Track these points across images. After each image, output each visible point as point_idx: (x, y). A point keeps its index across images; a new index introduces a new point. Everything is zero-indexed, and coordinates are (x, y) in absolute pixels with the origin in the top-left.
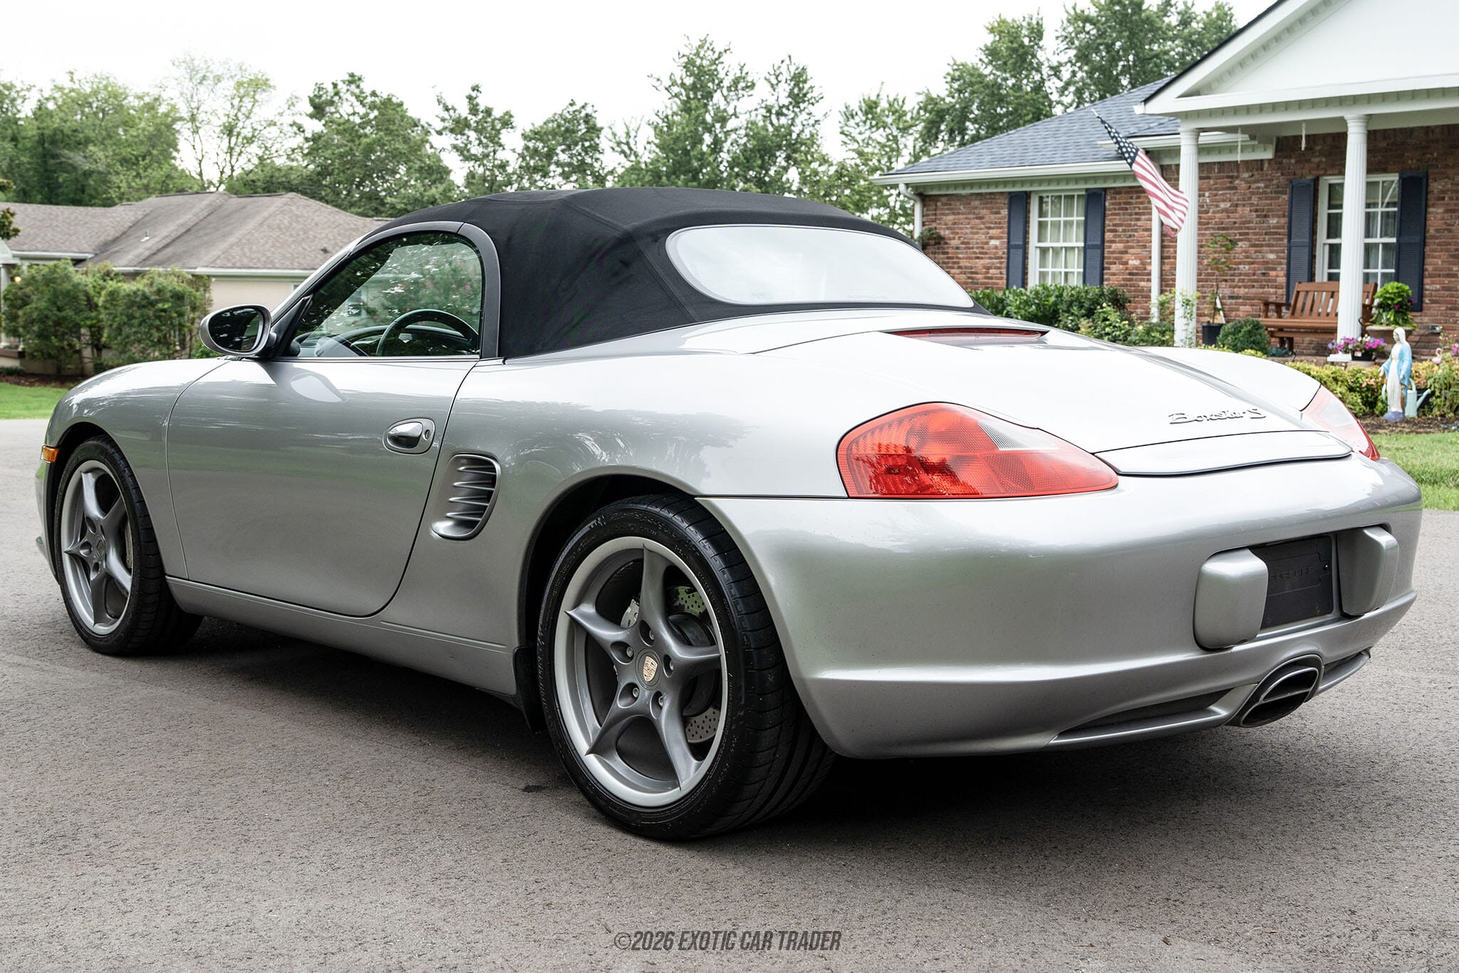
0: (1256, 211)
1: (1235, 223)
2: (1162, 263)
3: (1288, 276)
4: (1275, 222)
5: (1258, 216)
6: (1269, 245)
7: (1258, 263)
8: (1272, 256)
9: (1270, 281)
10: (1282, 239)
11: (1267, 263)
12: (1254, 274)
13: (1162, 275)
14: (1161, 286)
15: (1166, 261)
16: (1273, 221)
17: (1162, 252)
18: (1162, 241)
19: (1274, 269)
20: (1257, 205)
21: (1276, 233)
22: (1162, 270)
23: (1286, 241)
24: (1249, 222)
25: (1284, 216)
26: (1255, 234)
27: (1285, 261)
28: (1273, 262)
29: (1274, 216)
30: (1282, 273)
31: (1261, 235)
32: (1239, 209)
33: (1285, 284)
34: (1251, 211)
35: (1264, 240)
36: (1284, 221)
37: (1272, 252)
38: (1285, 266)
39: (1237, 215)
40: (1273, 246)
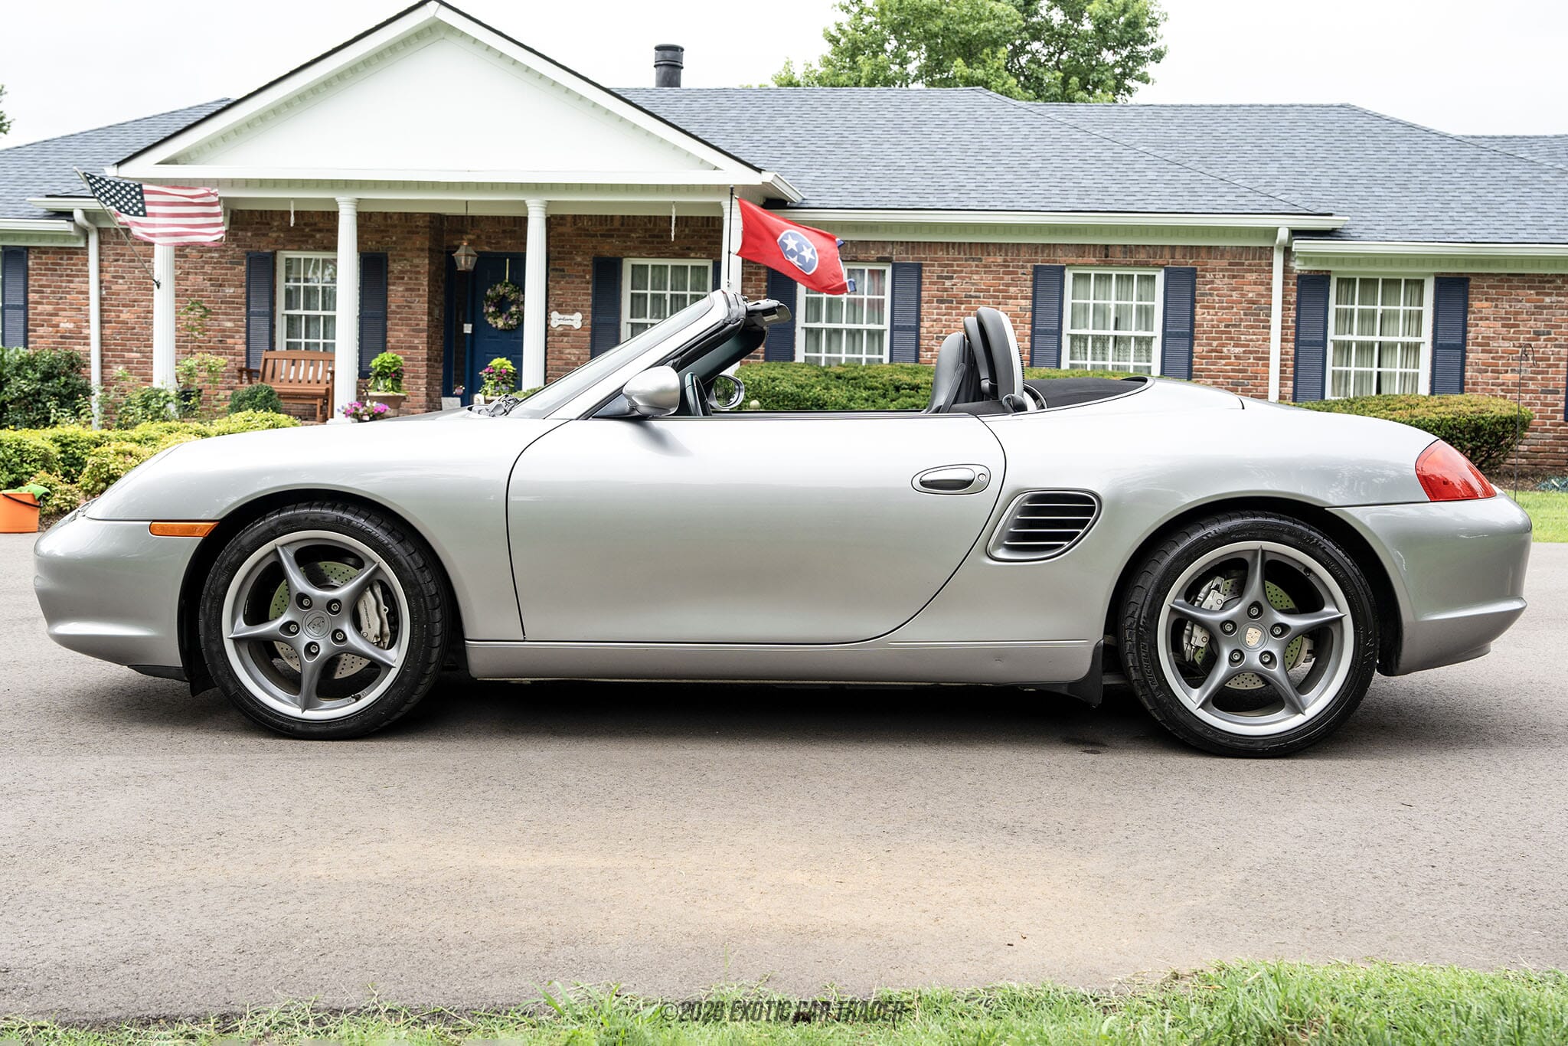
0: (210, 280)
1: (187, 290)
2: (102, 327)
3: (248, 343)
4: (231, 291)
5: (212, 285)
6: (225, 314)
7: (215, 330)
8: (229, 324)
9: (227, 348)
10: (240, 309)
11: (224, 331)
12: (210, 342)
13: (102, 339)
14: (102, 350)
15: (106, 325)
16: (230, 291)
17: (101, 316)
18: (101, 305)
19: (233, 337)
20: (211, 274)
21: (233, 302)
22: (102, 335)
23: (244, 310)
24: (202, 290)
25: (241, 286)
26: (209, 302)
27: (244, 329)
28: (230, 330)
29: (230, 286)
30: (240, 341)
31: (217, 303)
32: (190, 277)
33: (244, 352)
34: (204, 280)
35: (220, 308)
36: (242, 291)
37: (229, 320)
38: (244, 335)
39: (189, 283)
40: (230, 314)
